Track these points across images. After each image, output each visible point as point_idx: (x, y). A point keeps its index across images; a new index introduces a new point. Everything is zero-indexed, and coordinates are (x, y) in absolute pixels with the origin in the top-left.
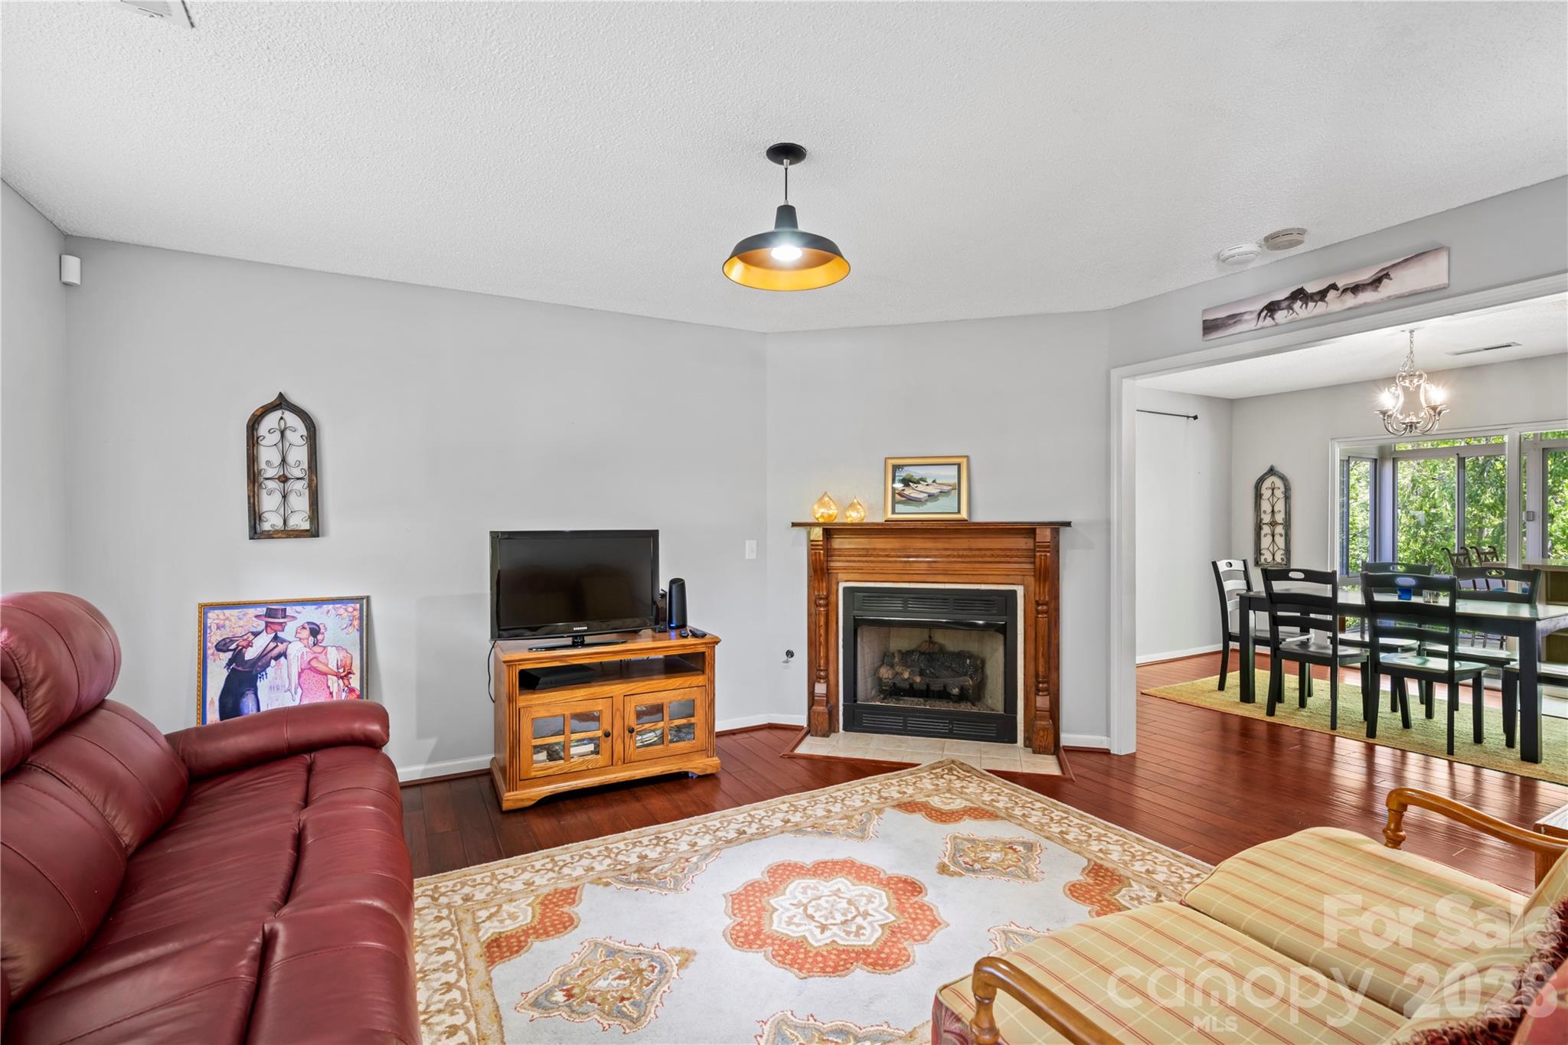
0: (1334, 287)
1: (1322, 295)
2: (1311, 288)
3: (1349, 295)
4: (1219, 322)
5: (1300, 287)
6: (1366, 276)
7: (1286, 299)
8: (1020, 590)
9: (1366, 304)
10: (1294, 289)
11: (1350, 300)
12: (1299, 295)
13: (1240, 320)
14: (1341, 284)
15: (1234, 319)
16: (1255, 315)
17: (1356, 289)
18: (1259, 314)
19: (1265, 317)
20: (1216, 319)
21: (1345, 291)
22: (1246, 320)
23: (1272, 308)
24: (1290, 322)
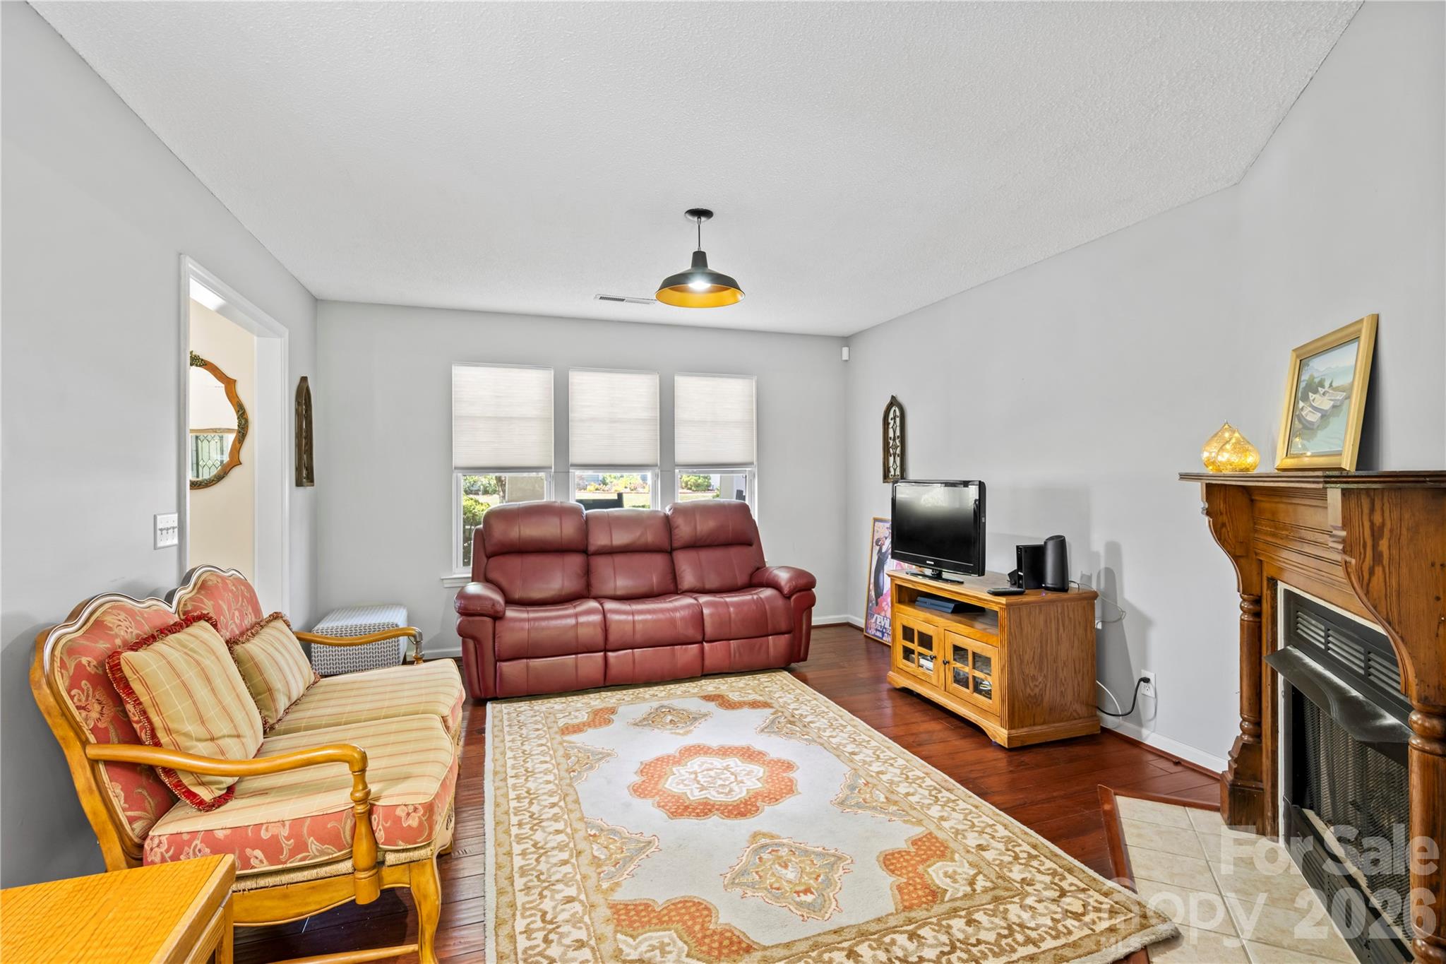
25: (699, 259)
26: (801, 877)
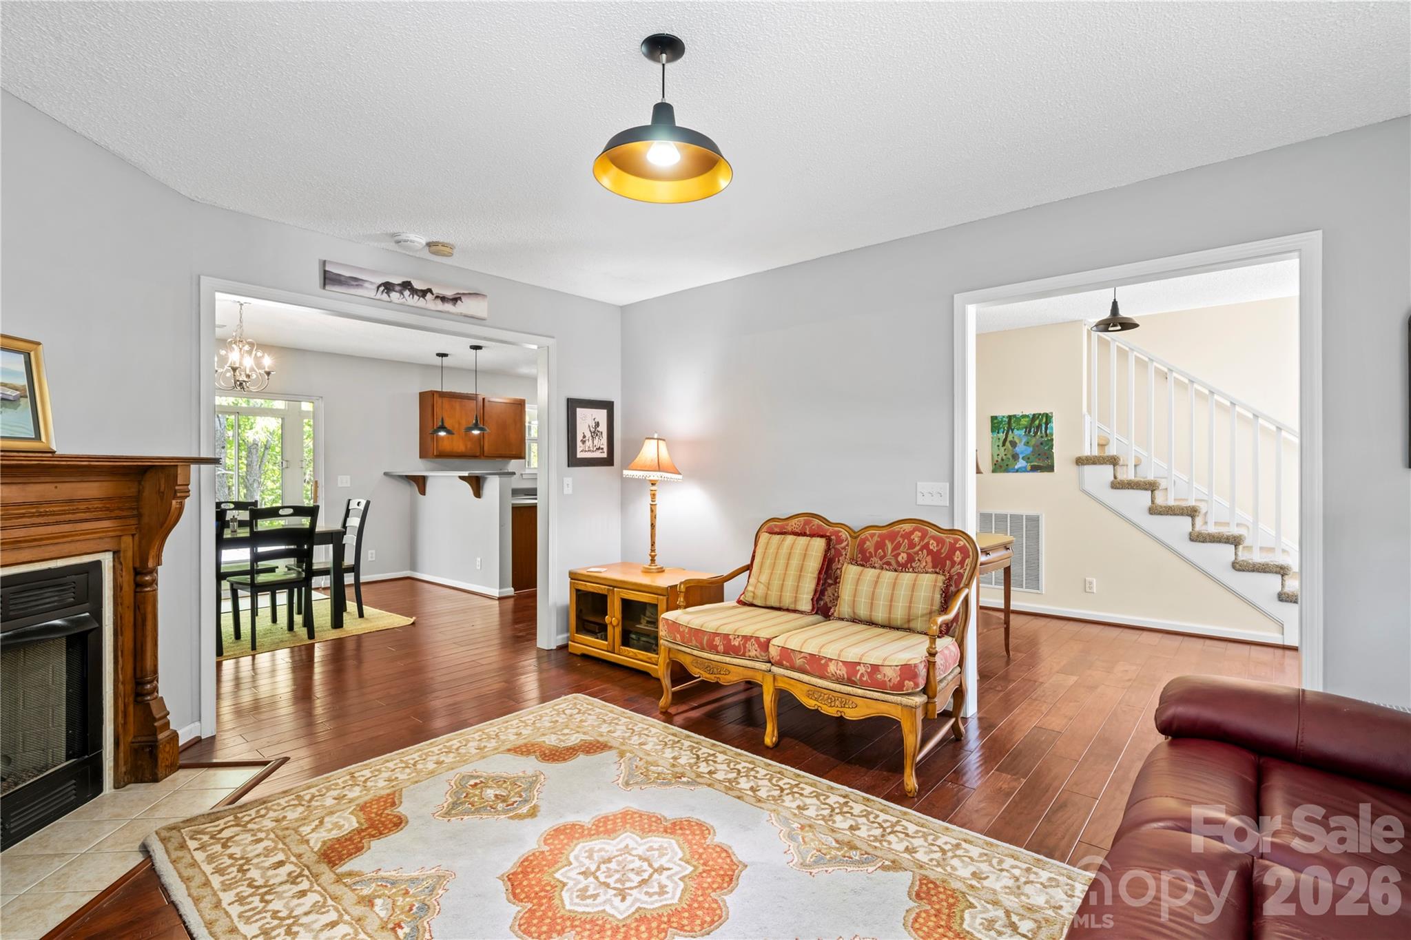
0: (430, 291)
1: (423, 293)
2: (418, 285)
3: (439, 302)
4: (342, 279)
5: (409, 280)
6: (449, 293)
7: (399, 285)
8: (107, 560)
9: (448, 312)
10: (405, 280)
11: (440, 306)
12: (406, 285)
13: (361, 285)
14: (435, 291)
15: (354, 282)
16: (375, 287)
17: (443, 299)
18: (378, 287)
19: (383, 292)
20: (339, 275)
21: (437, 297)
22: (367, 288)
23: (388, 287)
24: (401, 304)
25: (663, 112)
26: (481, 792)
